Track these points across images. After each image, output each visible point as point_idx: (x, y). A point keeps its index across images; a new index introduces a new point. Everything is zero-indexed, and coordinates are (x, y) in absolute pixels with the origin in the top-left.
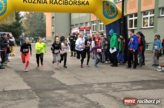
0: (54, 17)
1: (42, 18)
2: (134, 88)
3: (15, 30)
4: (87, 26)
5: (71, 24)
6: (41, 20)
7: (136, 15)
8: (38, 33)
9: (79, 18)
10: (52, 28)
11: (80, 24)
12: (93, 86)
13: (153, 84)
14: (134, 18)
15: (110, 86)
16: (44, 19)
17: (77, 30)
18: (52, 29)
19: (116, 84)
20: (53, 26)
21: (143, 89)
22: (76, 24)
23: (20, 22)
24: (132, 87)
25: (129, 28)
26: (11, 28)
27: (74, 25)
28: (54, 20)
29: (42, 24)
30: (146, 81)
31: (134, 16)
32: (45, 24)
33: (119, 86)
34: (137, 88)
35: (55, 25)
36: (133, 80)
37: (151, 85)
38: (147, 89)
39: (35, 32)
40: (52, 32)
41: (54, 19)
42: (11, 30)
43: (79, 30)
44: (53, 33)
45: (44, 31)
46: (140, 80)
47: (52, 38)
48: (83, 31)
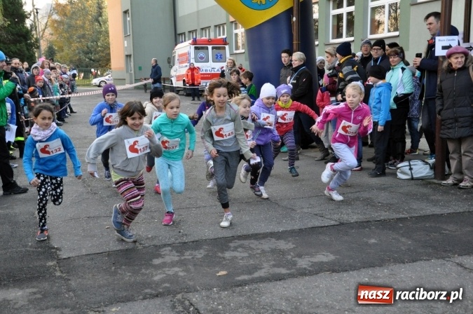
1: (100, 15)
2: (303, 263)
4: (220, 35)
5: (179, 32)
6: (97, 20)
8: (91, 59)
9: (198, 12)
10: (124, 44)
12: (159, 256)
13: (373, 241)
14: (345, 10)
15: (220, 254)
16: (104, 17)
17: (189, 47)
18: (126, 45)
19: (246, 242)
20: (126, 36)
21: (334, 268)
22: (190, 32)
24: (296, 259)
25: (333, 38)
27: (184, 33)
28: (128, 19)
30: (352, 228)
31: (345, 2)
33: (250, 257)
34: (314, 264)
35: (131, 35)
36: (310, 225)
37: (367, 244)
38: (350, 265)
39: (83, 57)
40: (127, 56)
41: (129, 17)
43: (193, 47)
46: (333, 223)
47: (127, 72)
48: (206, 51)
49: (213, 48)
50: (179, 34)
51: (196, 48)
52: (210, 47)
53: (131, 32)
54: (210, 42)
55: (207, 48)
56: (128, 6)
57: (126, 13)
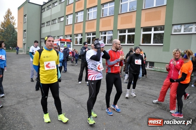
0: (26, 30)
1: (13, 32)
5: (41, 38)
6: (12, 34)
7: (94, 34)
8: (10, 44)
9: (50, 32)
10: (23, 40)
14: (91, 36)
16: (15, 33)
18: (24, 40)
20: (24, 38)
28: (25, 33)
29: (13, 37)
31: (92, 34)
32: (16, 37)
35: (26, 38)
44: (24, 44)
45: (15, 42)
47: (23, 49)
48: (64, 43)
49: (67, 43)
50: (42, 39)
51: (61, 42)
52: (66, 42)
53: (26, 36)
54: (66, 40)
55: (65, 43)
56: (26, 29)
57: (25, 31)
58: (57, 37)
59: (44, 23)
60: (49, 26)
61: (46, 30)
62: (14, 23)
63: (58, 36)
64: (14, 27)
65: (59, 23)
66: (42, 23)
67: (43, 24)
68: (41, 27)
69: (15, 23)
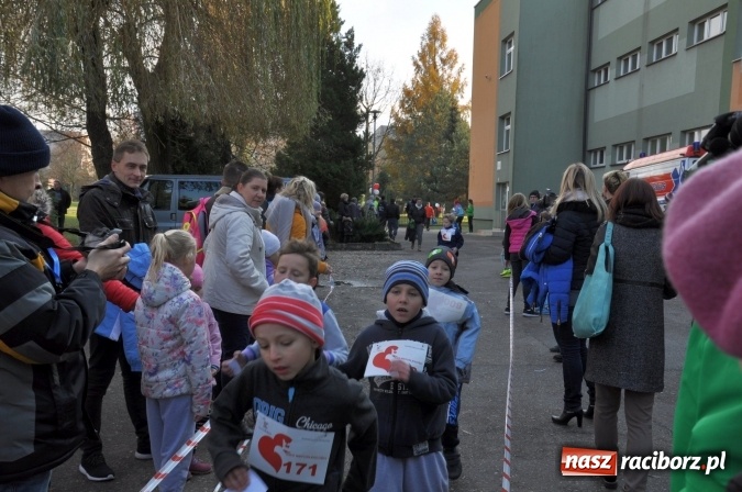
0: (509, 114)
3: (335, 168)
5: (591, 146)
6: (447, 137)
8: (434, 190)
9: (640, 111)
10: (496, 166)
11: (647, 139)
16: (460, 132)
18: (499, 168)
20: (501, 154)
22: (615, 146)
23: (360, 132)
26: (318, 162)
27: (602, 150)
28: (509, 127)
29: (452, 153)
32: (465, 152)
35: (511, 153)
39: (423, 186)
40: (499, 184)
41: (508, 124)
42: (316, 169)
44: (502, 185)
47: (497, 209)
50: (591, 151)
53: (511, 147)
56: (510, 107)
57: (504, 118)
58: (677, 134)
59: (606, 67)
60: (634, 79)
61: (614, 102)
62: (456, 86)
63: (684, 132)
64: (454, 102)
65: (694, 52)
66: (595, 65)
67: (598, 70)
68: (588, 91)
69: (462, 80)
